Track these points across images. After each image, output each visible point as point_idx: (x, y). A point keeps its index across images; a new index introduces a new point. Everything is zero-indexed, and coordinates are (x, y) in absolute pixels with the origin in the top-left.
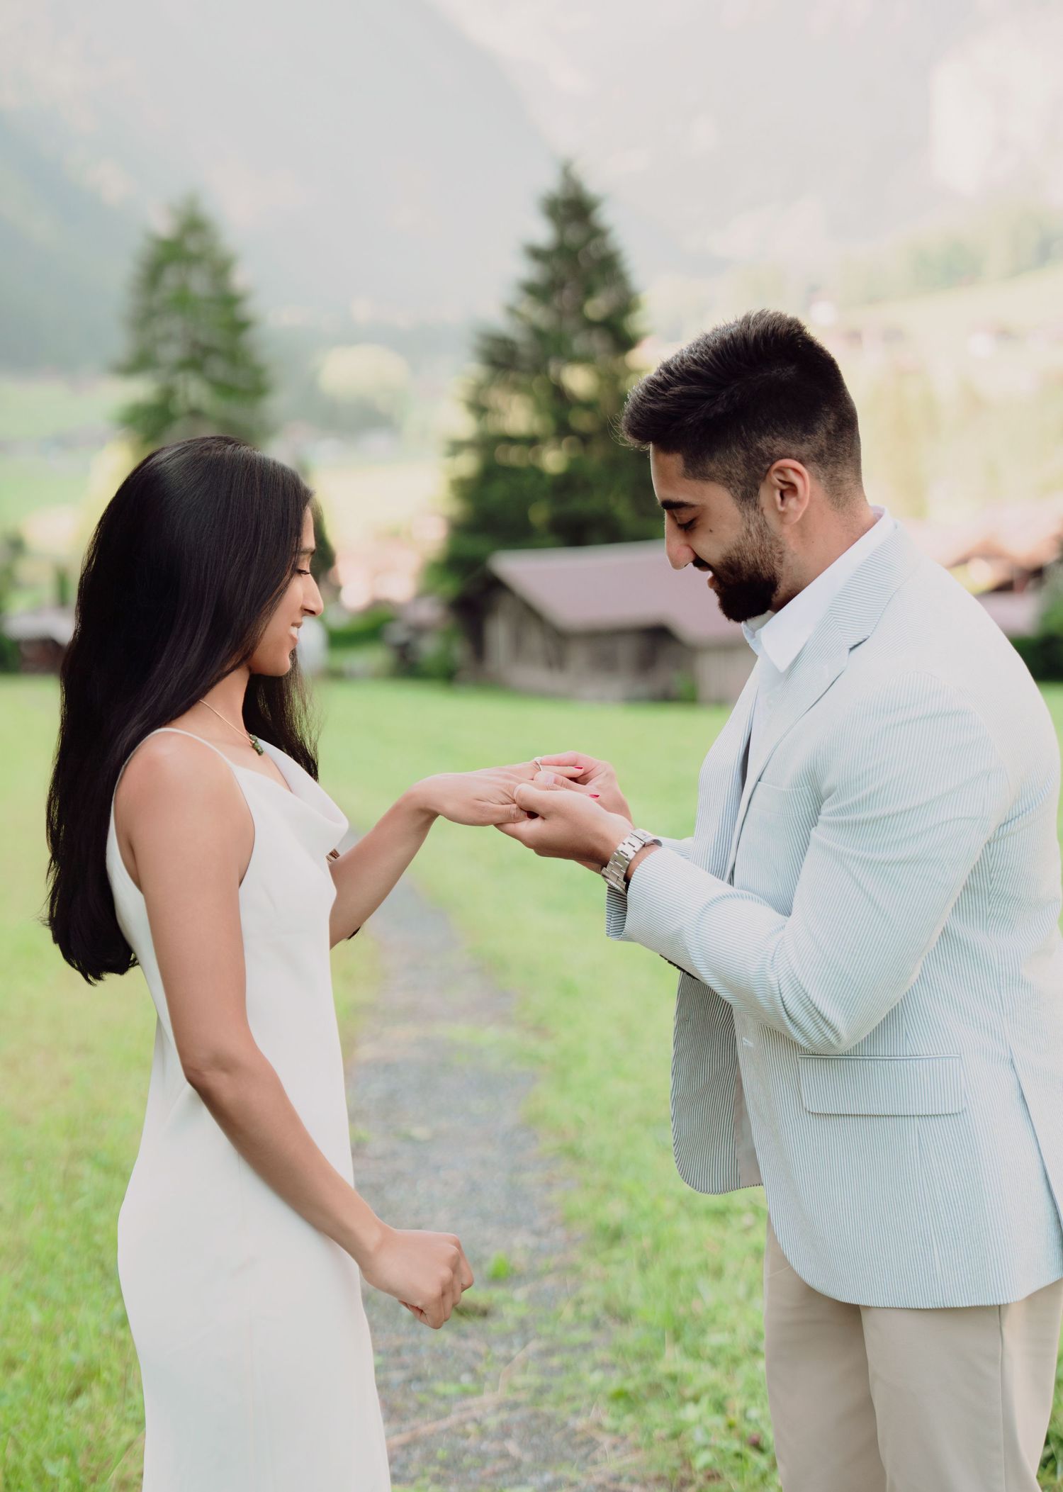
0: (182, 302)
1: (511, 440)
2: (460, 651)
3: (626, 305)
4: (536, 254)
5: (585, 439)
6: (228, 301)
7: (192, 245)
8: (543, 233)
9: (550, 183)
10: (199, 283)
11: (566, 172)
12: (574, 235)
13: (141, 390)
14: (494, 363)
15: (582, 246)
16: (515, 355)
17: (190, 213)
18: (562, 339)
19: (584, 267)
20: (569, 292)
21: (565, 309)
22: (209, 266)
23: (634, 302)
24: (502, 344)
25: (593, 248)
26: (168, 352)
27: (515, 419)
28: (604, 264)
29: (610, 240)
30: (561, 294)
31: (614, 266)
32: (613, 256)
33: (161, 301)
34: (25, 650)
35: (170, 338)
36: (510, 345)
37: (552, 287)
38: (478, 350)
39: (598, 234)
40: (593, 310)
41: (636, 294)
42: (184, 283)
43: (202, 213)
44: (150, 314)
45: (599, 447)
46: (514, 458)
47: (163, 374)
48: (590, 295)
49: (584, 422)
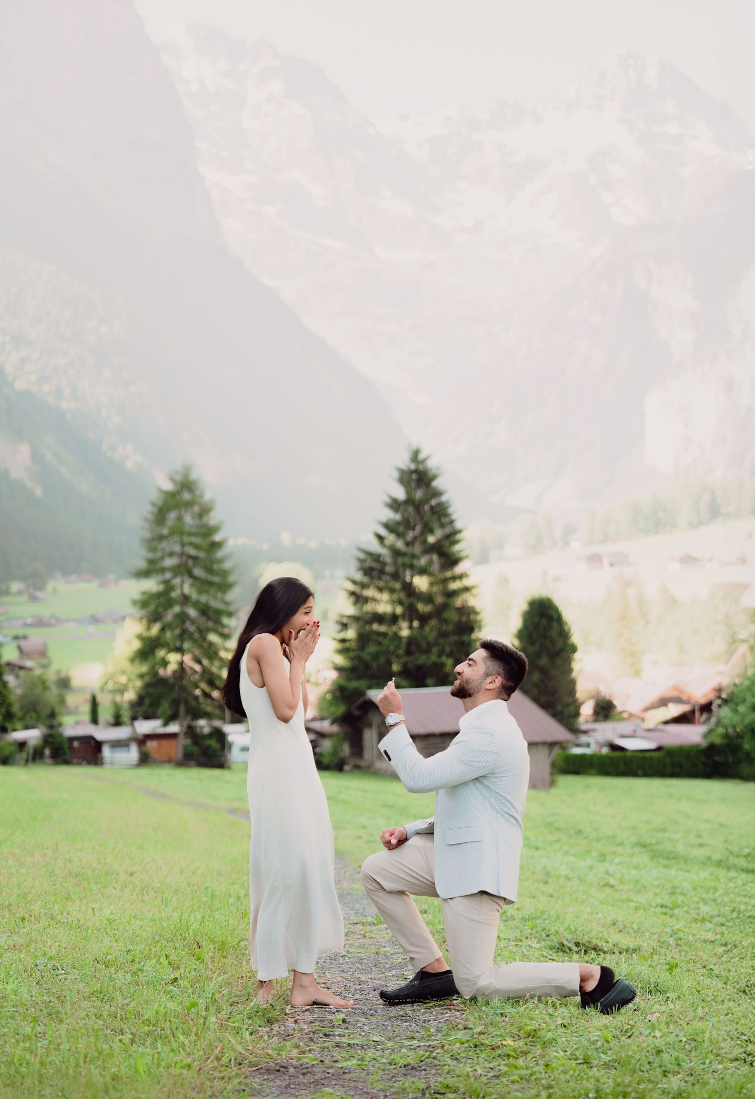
0: (178, 531)
1: (379, 618)
2: (346, 749)
3: (452, 537)
4: (395, 505)
5: (424, 619)
6: (208, 531)
7: (187, 496)
8: (400, 494)
9: (405, 462)
10: (188, 520)
11: (415, 456)
12: (419, 494)
13: (152, 585)
14: (372, 569)
15: (426, 500)
16: (384, 564)
17: (186, 476)
18: (414, 556)
19: (428, 513)
20: (418, 528)
21: (415, 538)
22: (196, 509)
23: (458, 537)
24: (376, 558)
25: (433, 502)
26: (169, 562)
27: (384, 604)
28: (440, 513)
29: (444, 498)
30: (413, 529)
31: (446, 515)
32: (446, 508)
33: (165, 531)
34: (76, 744)
35: (171, 554)
36: (381, 559)
37: (407, 524)
38: (362, 561)
39: (436, 494)
40: (431, 539)
41: (460, 532)
42: (180, 519)
43: (194, 476)
44: (161, 538)
45: (433, 622)
46: (383, 628)
47: (168, 575)
48: (431, 531)
49: (424, 609)
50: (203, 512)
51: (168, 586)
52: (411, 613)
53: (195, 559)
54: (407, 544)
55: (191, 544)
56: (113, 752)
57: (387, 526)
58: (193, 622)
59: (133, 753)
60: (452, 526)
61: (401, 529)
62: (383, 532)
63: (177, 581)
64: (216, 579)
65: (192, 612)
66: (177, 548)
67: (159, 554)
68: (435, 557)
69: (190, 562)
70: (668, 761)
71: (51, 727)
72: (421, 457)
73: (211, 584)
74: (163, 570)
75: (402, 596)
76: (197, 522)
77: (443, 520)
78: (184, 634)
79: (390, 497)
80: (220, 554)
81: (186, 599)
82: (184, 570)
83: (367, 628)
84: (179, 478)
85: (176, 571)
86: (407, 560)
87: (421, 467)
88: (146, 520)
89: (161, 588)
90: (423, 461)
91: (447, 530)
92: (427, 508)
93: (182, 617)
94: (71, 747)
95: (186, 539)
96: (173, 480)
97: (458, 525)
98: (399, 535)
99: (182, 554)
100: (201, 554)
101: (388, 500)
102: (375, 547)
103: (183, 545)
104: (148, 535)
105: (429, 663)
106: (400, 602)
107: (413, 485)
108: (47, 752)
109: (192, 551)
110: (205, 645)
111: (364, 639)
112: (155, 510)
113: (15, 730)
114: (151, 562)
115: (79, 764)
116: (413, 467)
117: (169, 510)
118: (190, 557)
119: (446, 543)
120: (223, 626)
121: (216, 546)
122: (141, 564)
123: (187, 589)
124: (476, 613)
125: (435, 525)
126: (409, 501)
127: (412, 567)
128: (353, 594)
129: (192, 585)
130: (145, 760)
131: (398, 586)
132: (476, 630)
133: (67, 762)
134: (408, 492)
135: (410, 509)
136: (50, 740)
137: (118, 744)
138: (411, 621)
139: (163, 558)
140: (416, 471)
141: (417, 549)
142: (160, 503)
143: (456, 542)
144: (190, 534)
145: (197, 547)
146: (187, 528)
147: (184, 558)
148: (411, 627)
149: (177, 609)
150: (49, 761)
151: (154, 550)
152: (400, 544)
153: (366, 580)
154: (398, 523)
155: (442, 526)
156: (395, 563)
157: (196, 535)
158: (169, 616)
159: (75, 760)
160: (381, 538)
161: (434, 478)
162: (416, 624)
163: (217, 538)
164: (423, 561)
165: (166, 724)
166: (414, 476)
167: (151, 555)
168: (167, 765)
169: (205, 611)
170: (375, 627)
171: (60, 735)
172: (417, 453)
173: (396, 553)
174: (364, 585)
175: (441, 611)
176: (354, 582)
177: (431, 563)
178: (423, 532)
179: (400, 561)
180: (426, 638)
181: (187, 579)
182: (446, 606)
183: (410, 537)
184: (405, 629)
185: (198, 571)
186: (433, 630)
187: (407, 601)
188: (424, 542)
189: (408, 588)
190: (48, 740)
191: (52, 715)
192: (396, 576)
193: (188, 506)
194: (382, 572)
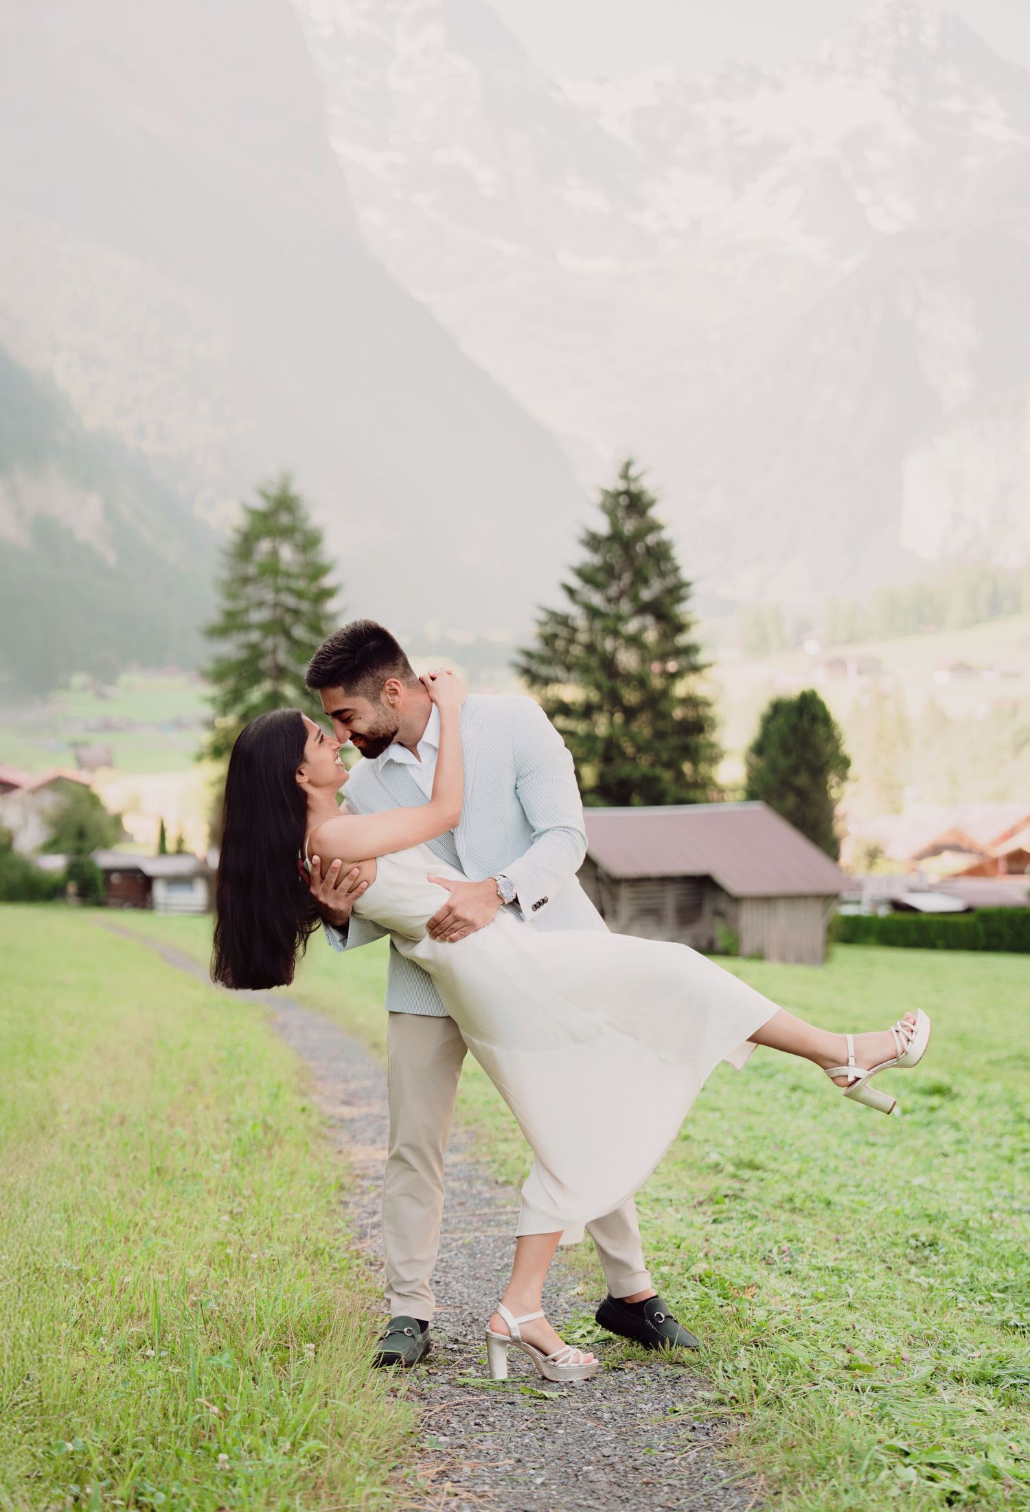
0: (272, 569)
1: (564, 709)
3: (677, 592)
4: (594, 542)
5: (630, 713)
6: (317, 571)
7: (284, 519)
8: (602, 526)
9: (611, 480)
10: (287, 553)
11: (625, 470)
12: (629, 527)
13: (230, 649)
14: (555, 636)
15: (640, 535)
16: (574, 630)
17: (284, 489)
18: (620, 618)
19: (640, 556)
20: (627, 578)
21: (622, 594)
22: (298, 537)
23: (683, 592)
24: (563, 621)
25: (651, 539)
26: (258, 616)
27: (572, 691)
28: (660, 555)
29: (665, 535)
30: (618, 577)
31: (669, 559)
32: (668, 550)
33: (252, 570)
34: (115, 879)
35: (261, 604)
36: (570, 622)
37: (610, 572)
38: (542, 624)
39: (654, 527)
40: (646, 595)
41: (687, 585)
42: (274, 553)
43: (296, 489)
44: (245, 581)
45: (643, 717)
46: (572, 724)
47: (254, 636)
48: (645, 581)
49: (631, 697)
50: (309, 542)
51: (256, 652)
52: (613, 700)
53: (296, 613)
54: (609, 600)
55: (290, 590)
56: (169, 891)
57: (581, 573)
59: (199, 894)
60: (676, 576)
61: (601, 577)
62: (575, 583)
63: (269, 643)
65: (291, 691)
66: (269, 596)
67: (241, 604)
68: (649, 620)
69: (288, 619)
70: (981, 928)
71: (79, 851)
72: (633, 472)
74: (247, 627)
75: (600, 676)
76: (300, 558)
77: (665, 566)
79: (586, 530)
80: (331, 606)
81: (280, 673)
82: (277, 627)
84: (274, 491)
85: (268, 628)
86: (610, 623)
87: (634, 488)
88: (225, 553)
89: (243, 654)
90: (636, 479)
91: (670, 581)
92: (639, 548)
93: (274, 698)
94: (107, 883)
95: (282, 582)
96: (265, 496)
97: (686, 574)
98: (598, 586)
99: (276, 605)
100: (305, 606)
101: (583, 535)
102: (563, 605)
103: (278, 590)
104: (225, 574)
105: (636, 775)
106: (599, 687)
107: (620, 513)
108: (72, 888)
109: (290, 601)
112: (238, 538)
114: (230, 615)
115: (120, 906)
116: (621, 486)
117: (258, 538)
118: (289, 610)
119: (667, 600)
121: (327, 594)
122: (215, 617)
123: (283, 657)
124: (707, 704)
125: (651, 571)
126: (616, 536)
127: (615, 633)
128: (526, 672)
129: (289, 652)
131: (594, 662)
132: (706, 731)
133: (101, 904)
134: (614, 523)
135: (616, 547)
136: (77, 870)
137: (178, 881)
138: (612, 715)
139: (247, 610)
140: (627, 493)
141: (625, 606)
142: (245, 527)
143: (681, 599)
144: (288, 575)
145: (299, 595)
146: (283, 566)
147: (279, 611)
148: (611, 723)
149: (267, 686)
150: (74, 901)
151: (232, 596)
152: (597, 599)
153: (546, 652)
154: (598, 569)
155: (662, 575)
156: (591, 630)
157: (297, 576)
158: (255, 695)
159: (112, 900)
160: (571, 592)
161: (651, 503)
162: (619, 718)
163: (328, 581)
164: (632, 626)
166: (623, 501)
167: (229, 605)
171: (92, 866)
172: (628, 465)
173: (593, 613)
174: (543, 660)
175: (655, 702)
176: (529, 655)
177: (643, 629)
178: (633, 584)
179: (598, 624)
180: (632, 739)
181: (282, 642)
182: (665, 694)
183: (613, 590)
184: (602, 726)
185: (299, 632)
186: (643, 728)
187: (606, 683)
188: (635, 598)
189: (609, 665)
190: (74, 871)
191: (81, 834)
192: (590, 648)
193: (286, 533)
194: (571, 641)
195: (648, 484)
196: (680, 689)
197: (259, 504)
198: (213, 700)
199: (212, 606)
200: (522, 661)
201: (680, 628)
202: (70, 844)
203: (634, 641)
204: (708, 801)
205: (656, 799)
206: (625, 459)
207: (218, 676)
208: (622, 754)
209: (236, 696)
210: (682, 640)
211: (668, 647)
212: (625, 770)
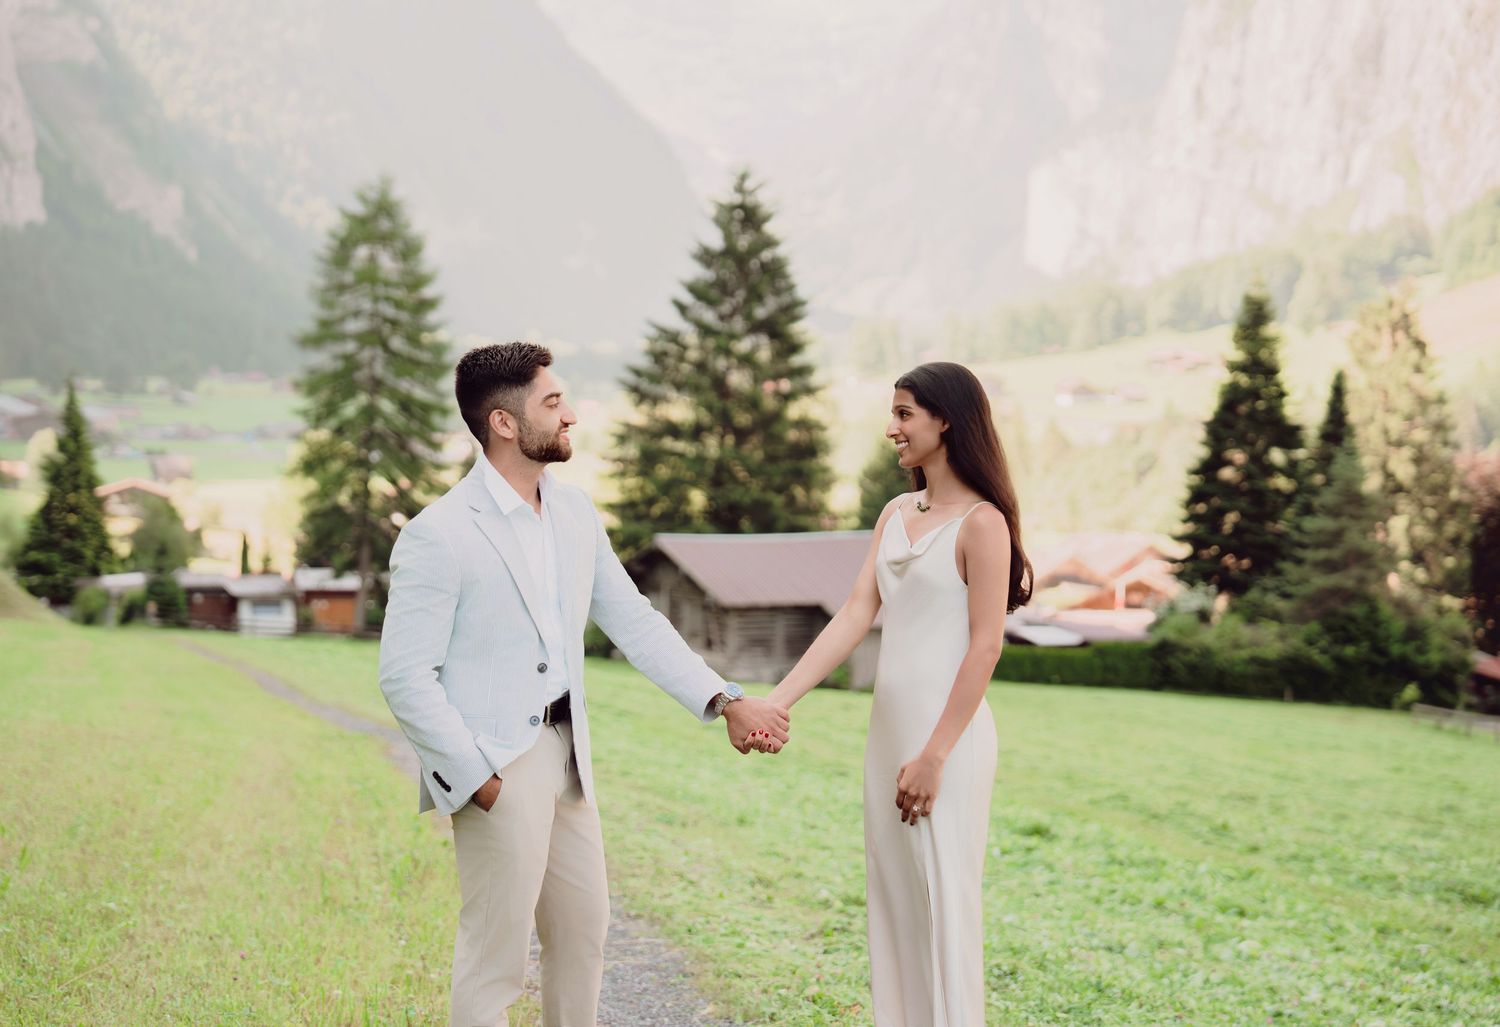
0: (370, 276)
1: (674, 430)
3: (791, 310)
4: (706, 257)
5: (742, 435)
6: (416, 281)
7: (384, 225)
8: (716, 240)
9: (726, 192)
10: (388, 264)
11: (741, 183)
12: (743, 242)
13: (324, 359)
14: (665, 353)
15: (754, 251)
16: (685, 347)
17: (384, 193)
18: (732, 337)
19: (755, 273)
20: (741, 295)
21: (735, 311)
22: (399, 245)
23: (798, 310)
24: (673, 337)
25: (765, 256)
26: (353, 326)
27: (680, 410)
28: (775, 271)
29: (780, 251)
30: (732, 294)
31: (785, 276)
32: (783, 266)
33: (348, 278)
34: (198, 598)
35: (357, 314)
36: (680, 339)
37: (723, 288)
38: (651, 340)
39: (770, 243)
40: (760, 312)
41: (803, 303)
42: (372, 259)
43: (396, 193)
44: (342, 288)
45: (755, 440)
46: (681, 446)
47: (350, 347)
48: (760, 299)
49: (743, 419)
50: (409, 251)
51: (351, 363)
52: (725, 421)
53: (394, 323)
54: (722, 318)
55: (388, 299)
56: (255, 612)
57: (693, 289)
58: (387, 420)
59: (287, 617)
60: (791, 294)
61: (714, 293)
62: (687, 298)
63: (366, 354)
64: (425, 356)
65: (387, 406)
66: (366, 305)
67: (338, 312)
68: (763, 339)
69: (386, 329)
70: (1097, 663)
71: (160, 570)
72: (749, 184)
73: (417, 364)
74: (342, 337)
75: (711, 396)
76: (400, 266)
77: (778, 284)
78: (370, 440)
79: (701, 245)
80: (432, 317)
81: (376, 386)
82: (373, 338)
83: (654, 445)
84: (373, 195)
85: (363, 339)
86: (722, 341)
87: (750, 201)
88: (321, 259)
89: (339, 365)
90: (752, 192)
91: (785, 299)
92: (754, 264)
93: (370, 413)
94: (190, 603)
95: (381, 291)
96: (363, 199)
97: (801, 292)
98: (711, 303)
99: (373, 315)
100: (404, 316)
101: (696, 249)
102: (674, 321)
103: (376, 299)
104: (320, 282)
105: (747, 500)
106: (710, 408)
107: (735, 228)
108: (152, 607)
109: (389, 311)
110: (405, 455)
111: (648, 460)
112: (335, 243)
113: (112, 572)
114: (325, 324)
115: (202, 628)
116: (737, 199)
117: (356, 243)
118: (386, 320)
119: (783, 318)
120: (434, 429)
121: (426, 305)
122: (309, 326)
123: (379, 369)
124: (822, 428)
125: (765, 288)
126: (730, 252)
127: (728, 352)
128: (635, 389)
129: (388, 364)
130: (305, 627)
131: (705, 381)
132: (820, 455)
133: (182, 625)
134: (728, 237)
135: (730, 263)
136: (158, 589)
137: (263, 602)
138: (723, 436)
139: (342, 319)
140: (742, 207)
141: (738, 324)
142: (342, 232)
143: (795, 319)
144: (387, 284)
145: (398, 305)
146: (382, 274)
147: (377, 321)
148: (722, 445)
149: (362, 399)
150: (154, 620)
151: (327, 304)
152: (709, 316)
153: (656, 370)
154: (712, 285)
155: (777, 292)
156: (702, 347)
157: (396, 285)
158: (350, 409)
159: (195, 622)
160: (682, 309)
161: (766, 219)
162: (730, 440)
163: (428, 292)
164: (743, 346)
165: (338, 574)
166: (739, 214)
167: (324, 314)
168: (338, 635)
169: (406, 405)
170: (668, 443)
171: (173, 584)
172: (743, 178)
173: (705, 331)
174: (654, 379)
175: (768, 423)
176: (638, 373)
177: (755, 349)
178: (747, 301)
179: (711, 343)
180: (743, 461)
181: (379, 352)
182: (777, 417)
183: (726, 308)
184: (712, 446)
185: (397, 343)
186: (755, 451)
187: (718, 404)
188: (748, 317)
189: (720, 385)
190: (154, 590)
191: (162, 552)
192: (701, 367)
193: (385, 239)
194: (681, 359)
195: (764, 199)
196: (794, 411)
197: (358, 208)
198: (305, 413)
199: (306, 316)
200: (631, 378)
201: (794, 348)
202: (148, 561)
203: (747, 361)
204: (820, 529)
205: (766, 526)
206: (740, 171)
207: (312, 389)
208: (734, 479)
209: (330, 409)
210: (796, 360)
211: (781, 367)
212: (736, 495)
